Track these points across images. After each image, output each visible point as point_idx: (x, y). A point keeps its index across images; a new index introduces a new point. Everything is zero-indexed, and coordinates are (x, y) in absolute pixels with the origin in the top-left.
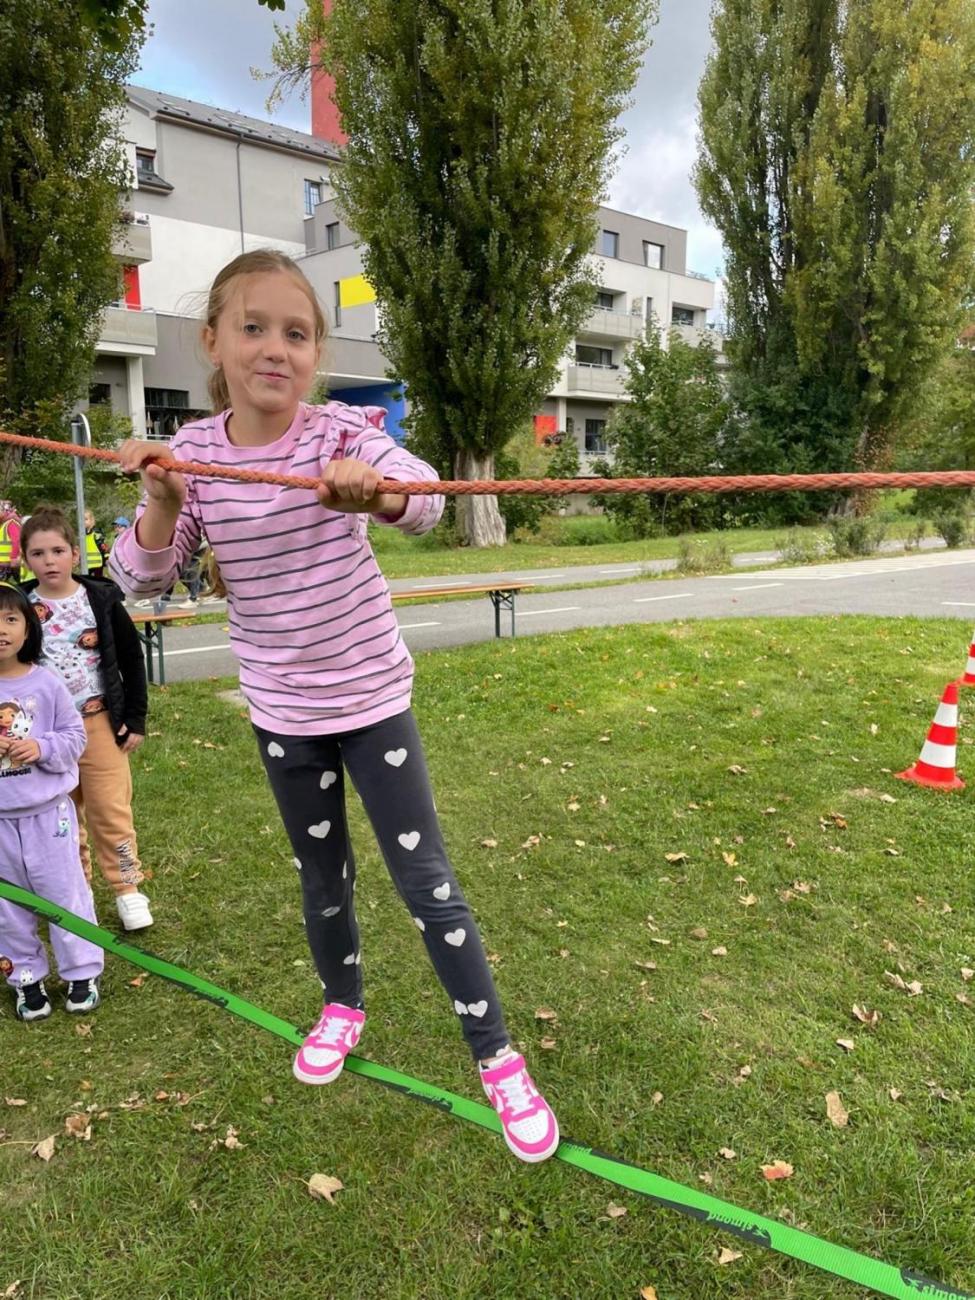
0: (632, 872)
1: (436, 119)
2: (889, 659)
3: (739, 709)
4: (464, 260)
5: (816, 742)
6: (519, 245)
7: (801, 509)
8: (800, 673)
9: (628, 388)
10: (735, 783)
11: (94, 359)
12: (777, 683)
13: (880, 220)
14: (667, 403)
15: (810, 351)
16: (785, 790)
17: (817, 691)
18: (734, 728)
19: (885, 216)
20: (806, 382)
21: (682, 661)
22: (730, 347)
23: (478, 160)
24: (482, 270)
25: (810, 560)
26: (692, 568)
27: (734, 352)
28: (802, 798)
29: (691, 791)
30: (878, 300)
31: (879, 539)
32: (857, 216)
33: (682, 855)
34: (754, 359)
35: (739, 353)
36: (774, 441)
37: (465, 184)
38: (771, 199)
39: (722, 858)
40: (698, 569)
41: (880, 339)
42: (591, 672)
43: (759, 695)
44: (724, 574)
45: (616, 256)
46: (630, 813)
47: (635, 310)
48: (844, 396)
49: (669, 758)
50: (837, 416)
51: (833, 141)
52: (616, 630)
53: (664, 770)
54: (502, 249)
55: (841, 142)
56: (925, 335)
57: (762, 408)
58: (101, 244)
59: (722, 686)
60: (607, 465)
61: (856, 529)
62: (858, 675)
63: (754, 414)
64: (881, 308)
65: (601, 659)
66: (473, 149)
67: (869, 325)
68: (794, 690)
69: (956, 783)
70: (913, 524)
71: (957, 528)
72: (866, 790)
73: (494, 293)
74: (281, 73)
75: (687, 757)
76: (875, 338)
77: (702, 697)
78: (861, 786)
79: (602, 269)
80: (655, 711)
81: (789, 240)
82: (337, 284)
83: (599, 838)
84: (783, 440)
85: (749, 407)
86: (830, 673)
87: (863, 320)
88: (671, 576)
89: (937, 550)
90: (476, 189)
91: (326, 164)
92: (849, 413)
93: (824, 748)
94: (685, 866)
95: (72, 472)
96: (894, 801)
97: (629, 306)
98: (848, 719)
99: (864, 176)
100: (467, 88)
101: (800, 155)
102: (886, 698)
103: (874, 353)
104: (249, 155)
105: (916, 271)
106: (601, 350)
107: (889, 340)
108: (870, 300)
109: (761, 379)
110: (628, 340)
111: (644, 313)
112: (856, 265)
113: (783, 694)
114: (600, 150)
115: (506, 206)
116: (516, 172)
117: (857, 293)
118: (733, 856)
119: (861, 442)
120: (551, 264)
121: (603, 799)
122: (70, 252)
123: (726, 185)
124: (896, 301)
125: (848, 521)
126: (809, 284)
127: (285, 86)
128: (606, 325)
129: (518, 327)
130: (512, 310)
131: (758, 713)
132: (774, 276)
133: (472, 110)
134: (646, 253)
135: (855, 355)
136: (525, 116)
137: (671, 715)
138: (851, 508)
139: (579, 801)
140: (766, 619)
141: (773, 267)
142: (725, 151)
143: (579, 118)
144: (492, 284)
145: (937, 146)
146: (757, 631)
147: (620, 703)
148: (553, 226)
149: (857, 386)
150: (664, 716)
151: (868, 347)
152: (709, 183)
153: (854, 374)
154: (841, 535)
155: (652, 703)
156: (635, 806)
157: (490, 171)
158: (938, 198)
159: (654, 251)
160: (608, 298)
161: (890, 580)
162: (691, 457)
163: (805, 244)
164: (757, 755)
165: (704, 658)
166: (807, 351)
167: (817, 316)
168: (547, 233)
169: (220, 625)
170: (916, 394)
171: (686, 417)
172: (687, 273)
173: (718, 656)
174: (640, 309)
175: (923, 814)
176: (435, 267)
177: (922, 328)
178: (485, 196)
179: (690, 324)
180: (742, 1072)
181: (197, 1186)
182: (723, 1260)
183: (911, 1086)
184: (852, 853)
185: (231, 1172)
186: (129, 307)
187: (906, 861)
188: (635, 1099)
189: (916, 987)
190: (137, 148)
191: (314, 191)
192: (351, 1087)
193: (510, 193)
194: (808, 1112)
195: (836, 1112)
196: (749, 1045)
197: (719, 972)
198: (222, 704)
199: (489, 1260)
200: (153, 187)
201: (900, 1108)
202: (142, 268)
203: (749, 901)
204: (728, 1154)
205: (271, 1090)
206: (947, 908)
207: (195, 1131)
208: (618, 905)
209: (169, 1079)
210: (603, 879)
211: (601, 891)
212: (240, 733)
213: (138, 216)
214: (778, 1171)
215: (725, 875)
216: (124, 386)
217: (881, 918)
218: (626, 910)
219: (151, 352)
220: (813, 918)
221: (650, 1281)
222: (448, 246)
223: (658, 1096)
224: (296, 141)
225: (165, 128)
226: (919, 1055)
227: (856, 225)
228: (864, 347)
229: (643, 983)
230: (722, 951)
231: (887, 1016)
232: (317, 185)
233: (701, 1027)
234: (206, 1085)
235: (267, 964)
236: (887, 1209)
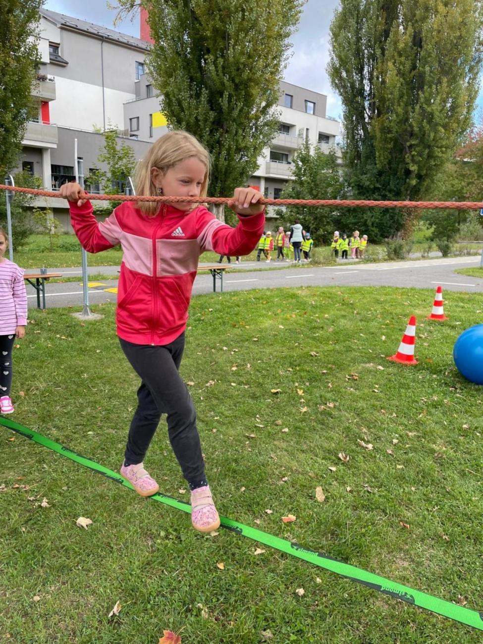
0: (254, 397)
1: (198, 34)
2: (398, 307)
3: (322, 328)
4: (211, 106)
5: (355, 343)
6: (238, 100)
7: (376, 236)
8: (355, 312)
9: (293, 173)
10: (312, 360)
11: (22, 148)
12: (344, 316)
13: (418, 94)
14: (312, 181)
15: (382, 158)
16: (334, 363)
17: (361, 320)
18: (318, 336)
19: (420, 92)
20: (380, 174)
21: (301, 305)
22: (345, 154)
23: (218, 56)
24: (220, 111)
25: (374, 261)
26: (316, 263)
27: (346, 157)
28: (341, 367)
29: (291, 363)
30: (416, 134)
31: (409, 252)
32: (407, 92)
33: (279, 390)
34: (356, 161)
35: (348, 158)
37: (212, 68)
38: (366, 82)
39: (297, 392)
40: (319, 263)
41: (416, 154)
42: (256, 309)
43: (333, 322)
44: (332, 266)
45: (291, 107)
46: (260, 372)
47: (300, 135)
48: (398, 181)
49: (284, 349)
50: (394, 191)
51: (396, 54)
52: (272, 291)
53: (280, 354)
54: (230, 101)
55: (400, 55)
56: (437, 152)
57: (358, 186)
58: (26, 90)
59: (318, 317)
60: (282, 211)
61: (398, 246)
62: (382, 314)
63: (354, 188)
64: (417, 138)
65: (262, 303)
66: (216, 50)
67: (411, 146)
68: (351, 320)
69: (414, 362)
70: (426, 245)
71: (447, 247)
72: (372, 364)
73: (225, 122)
74: (121, 7)
75: (293, 349)
76: (413, 153)
77: (307, 321)
78: (369, 362)
79: (282, 113)
80: (283, 328)
81: (374, 103)
82: (151, 115)
83: (243, 382)
85: (353, 185)
86: (369, 312)
87: (408, 144)
88: (306, 266)
89: (437, 258)
90: (217, 71)
91: (143, 53)
92: (400, 190)
93: (358, 345)
94: (279, 395)
95: (5, 205)
96: (382, 368)
97: (297, 133)
98: (373, 333)
99: (410, 72)
100: (214, 19)
101: (379, 61)
102: (393, 324)
103: (413, 161)
104: (105, 45)
105: (434, 120)
106: (283, 154)
107: (420, 154)
108: (412, 134)
109: (358, 171)
110: (295, 150)
111: (304, 136)
112: (406, 116)
113: (346, 321)
114: (280, 53)
115: (232, 80)
116: (237, 63)
117: (406, 130)
118: (302, 391)
120: (255, 110)
121: (249, 365)
122: (9, 94)
123: (344, 74)
124: (424, 135)
125: (397, 241)
126: (382, 125)
127: (123, 14)
128: (285, 141)
129: (237, 141)
130: (234, 132)
131: (331, 330)
132: (366, 120)
133: (215, 31)
134: (306, 106)
135: (403, 161)
136: (242, 35)
137: (290, 330)
138: (400, 236)
139: (237, 366)
140: (345, 287)
141: (366, 115)
142: (343, 57)
143: (269, 37)
144: (225, 118)
145: (447, 59)
146: (339, 293)
147: (267, 323)
148: (255, 91)
149: (404, 177)
150: (286, 330)
151: (410, 158)
152: (335, 73)
153: (403, 170)
154: (391, 249)
155: (282, 324)
156: (263, 369)
157: (224, 61)
158: (446, 85)
159: (310, 105)
160: (286, 128)
161: (411, 271)
162: (323, 209)
163: (381, 105)
164: (326, 348)
165: (312, 304)
166: (381, 158)
167: (386, 140)
168: (252, 94)
169: (79, 283)
170: (432, 181)
171: (321, 189)
172: (327, 117)
173: (318, 304)
174: (302, 134)
175: (395, 375)
176: (197, 109)
177: (436, 149)
178: (221, 74)
179: (327, 143)
180: (283, 479)
181: (26, 522)
182: (256, 553)
183: (357, 486)
184: (357, 391)
185: (42, 516)
186: (44, 123)
187: (381, 395)
188: (233, 489)
189: (370, 446)
190: (50, 42)
191: (140, 67)
192: (104, 484)
193: (234, 73)
194: (309, 496)
195: (320, 495)
196: (289, 469)
197: (283, 439)
198: (72, 318)
199: (153, 552)
200: (58, 62)
201: (350, 495)
202: (50, 103)
203: (304, 410)
204: (269, 512)
205: (67, 484)
206: (394, 415)
207: (29, 501)
208: (244, 411)
209: (20, 480)
210: (240, 400)
211: (238, 405)
212: (80, 332)
213: (49, 77)
214: (289, 519)
215: (296, 399)
216: (41, 163)
217: (362, 418)
218: (247, 413)
219: (55, 146)
220: (332, 418)
221: (223, 561)
222: (204, 98)
223: (243, 489)
224: (132, 42)
225: (65, 33)
226: (364, 474)
227: (406, 97)
228: (408, 157)
229: (247, 443)
230: (286, 430)
231: (353, 458)
232: (142, 64)
233: (268, 461)
234: (38, 482)
235: (75, 433)
236: (333, 534)
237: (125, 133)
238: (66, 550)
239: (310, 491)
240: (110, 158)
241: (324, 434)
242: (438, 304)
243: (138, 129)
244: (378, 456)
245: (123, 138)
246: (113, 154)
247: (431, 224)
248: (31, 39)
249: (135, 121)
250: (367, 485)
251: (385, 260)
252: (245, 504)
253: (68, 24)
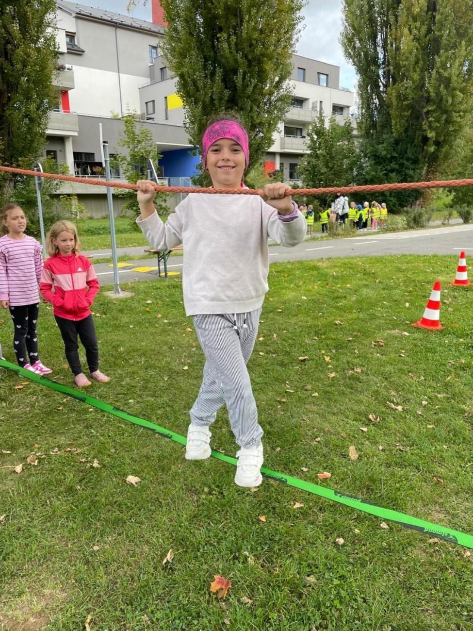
0: (282, 364)
1: (210, 13)
2: (421, 274)
3: (345, 297)
4: (225, 84)
5: (378, 311)
6: (252, 76)
7: (394, 206)
8: (377, 281)
9: (309, 147)
10: (337, 328)
11: (45, 137)
12: (366, 286)
13: (433, 59)
14: (328, 154)
15: (398, 126)
16: (359, 331)
17: (384, 289)
18: (342, 305)
19: (436, 57)
20: (397, 142)
21: (323, 276)
22: (360, 124)
23: (231, 33)
24: (234, 88)
25: (394, 230)
26: (335, 234)
27: (361, 128)
28: (366, 334)
29: (316, 332)
30: (432, 100)
31: (429, 220)
32: (422, 58)
33: (306, 357)
34: (371, 131)
35: (363, 128)
36: (381, 172)
37: (225, 46)
38: (380, 50)
39: (324, 359)
40: (338, 235)
41: (433, 120)
42: (278, 282)
43: (356, 291)
44: (351, 237)
45: (304, 81)
46: (286, 341)
47: (314, 108)
48: (416, 149)
49: (308, 318)
50: (411, 159)
51: (411, 19)
52: (293, 263)
53: (305, 324)
54: (244, 78)
55: (415, 19)
56: (455, 117)
57: (375, 156)
58: (47, 80)
59: (339, 288)
61: (417, 214)
62: (405, 282)
63: (371, 159)
64: (434, 103)
65: (284, 277)
66: (229, 28)
67: (428, 112)
68: (373, 289)
69: (440, 327)
70: (446, 213)
71: (468, 213)
72: (397, 331)
73: (239, 100)
75: (317, 318)
76: (430, 119)
77: (329, 292)
78: (394, 329)
79: (295, 87)
80: (306, 298)
81: (389, 71)
82: (166, 98)
83: (270, 351)
84: (385, 172)
85: (369, 155)
86: (392, 281)
87: (425, 110)
88: (325, 239)
89: (458, 224)
90: (230, 48)
91: (157, 36)
92: (418, 157)
93: (382, 313)
94: (306, 362)
95: (36, 193)
96: (408, 334)
97: (311, 106)
98: (396, 301)
99: (426, 37)
101: (393, 27)
102: (416, 291)
103: (430, 127)
104: (119, 31)
105: (451, 85)
106: (297, 129)
107: (437, 120)
108: (428, 100)
109: (375, 141)
110: (308, 124)
111: (318, 109)
112: (422, 82)
113: (368, 290)
114: (292, 26)
115: (245, 56)
116: (250, 39)
117: (422, 96)
118: (329, 358)
119: (424, 172)
120: (268, 85)
121: (275, 336)
122: (32, 85)
123: (358, 45)
124: (441, 100)
125: (416, 209)
126: (399, 92)
128: (299, 115)
129: (252, 117)
130: (249, 109)
131: (354, 299)
132: (381, 89)
133: (227, 8)
134: (319, 79)
135: (421, 129)
136: (254, 11)
137: (313, 300)
138: (419, 205)
139: (264, 337)
140: (366, 257)
141: (381, 84)
142: (356, 26)
143: (282, 11)
144: (239, 96)
145: (462, 22)
146: (360, 263)
147: (290, 295)
148: (268, 66)
149: (422, 144)
150: (309, 300)
151: (427, 124)
152: (348, 42)
153: (420, 138)
154: (410, 217)
155: (305, 295)
156: (289, 339)
157: (237, 39)
159: (323, 77)
160: (299, 102)
161: (432, 239)
162: (340, 181)
163: (396, 73)
164: (350, 317)
165: (333, 275)
166: (397, 127)
167: (402, 109)
168: (266, 70)
169: (107, 264)
170: (451, 147)
171: (337, 161)
172: (340, 88)
173: (340, 274)
174: (316, 107)
175: (420, 340)
176: (212, 88)
177: (454, 114)
178: (234, 52)
179: (342, 114)
180: (316, 440)
181: (80, 481)
182: (295, 507)
183: (389, 445)
184: (384, 356)
185: (95, 476)
186: (64, 112)
187: (407, 359)
188: (269, 450)
189: (400, 408)
190: (66, 32)
191: (154, 51)
192: (148, 446)
193: (247, 49)
194: (342, 455)
195: (353, 454)
196: (321, 430)
197: (314, 403)
198: (105, 297)
199: (199, 506)
200: (75, 51)
201: (382, 453)
202: (70, 92)
203: (333, 375)
204: (305, 469)
205: (115, 447)
206: (422, 378)
207: (81, 462)
208: (274, 377)
209: (72, 444)
210: (269, 368)
211: (267, 372)
212: (113, 310)
213: (67, 66)
214: (324, 475)
215: (324, 365)
216: (63, 151)
217: (390, 382)
218: (277, 379)
219: (76, 134)
220: (360, 382)
221: (264, 514)
222: (218, 78)
223: (279, 449)
224: (144, 26)
225: (80, 21)
226: (395, 434)
227: (422, 62)
228: (425, 124)
229: (279, 407)
230: (316, 394)
231: (384, 419)
232: (155, 48)
233: (301, 423)
234: (87, 446)
235: (117, 401)
236: (368, 489)
237: (142, 116)
238: (120, 505)
239: (343, 451)
240: (129, 142)
241: (354, 397)
242: (462, 269)
243: (154, 112)
244: (408, 417)
245: (140, 122)
246: (133, 138)
247: (450, 191)
248: (49, 30)
249: (150, 104)
250: (398, 444)
251: (405, 229)
252: (281, 462)
253: (82, 13)
